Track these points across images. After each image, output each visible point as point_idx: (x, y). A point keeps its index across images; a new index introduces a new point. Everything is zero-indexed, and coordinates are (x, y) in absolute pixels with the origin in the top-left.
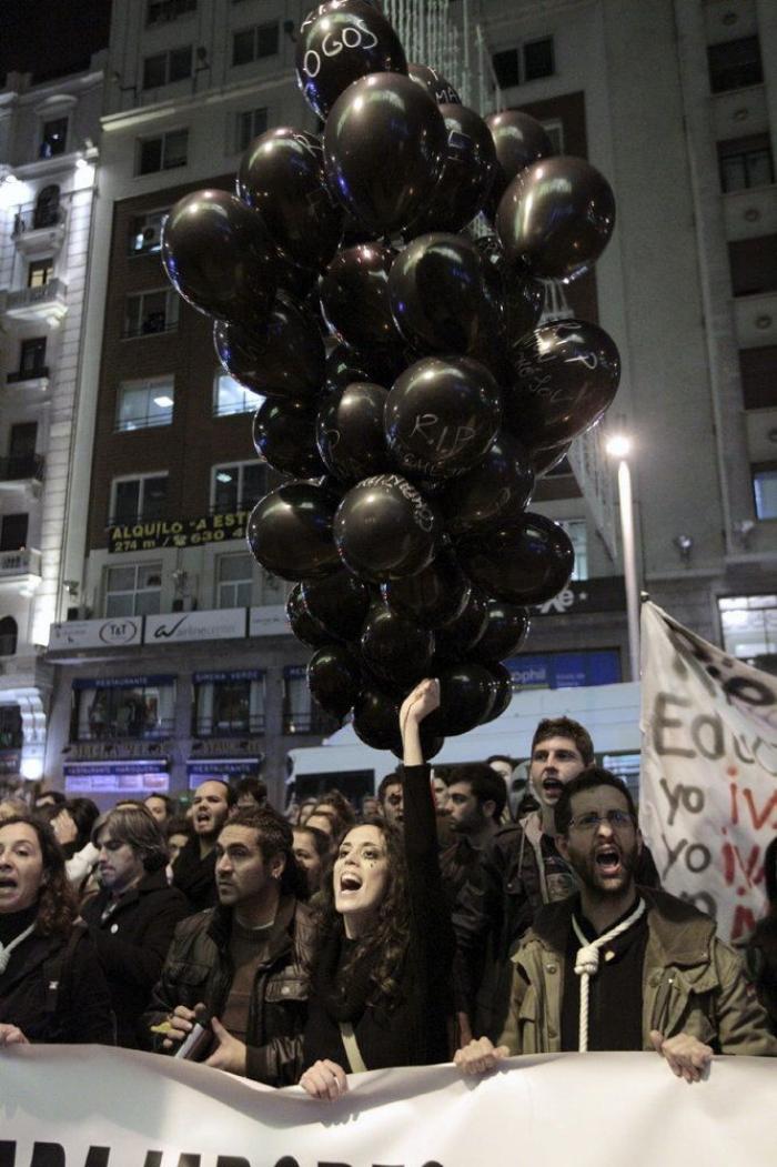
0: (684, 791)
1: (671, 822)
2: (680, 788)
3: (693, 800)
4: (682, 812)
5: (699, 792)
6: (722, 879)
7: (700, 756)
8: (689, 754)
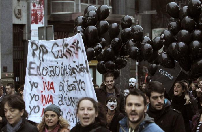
0: (34, 83)
1: (32, 90)
2: (33, 83)
3: (36, 85)
4: (34, 88)
5: (37, 83)
6: (41, 102)
7: (38, 75)
8: (36, 75)
